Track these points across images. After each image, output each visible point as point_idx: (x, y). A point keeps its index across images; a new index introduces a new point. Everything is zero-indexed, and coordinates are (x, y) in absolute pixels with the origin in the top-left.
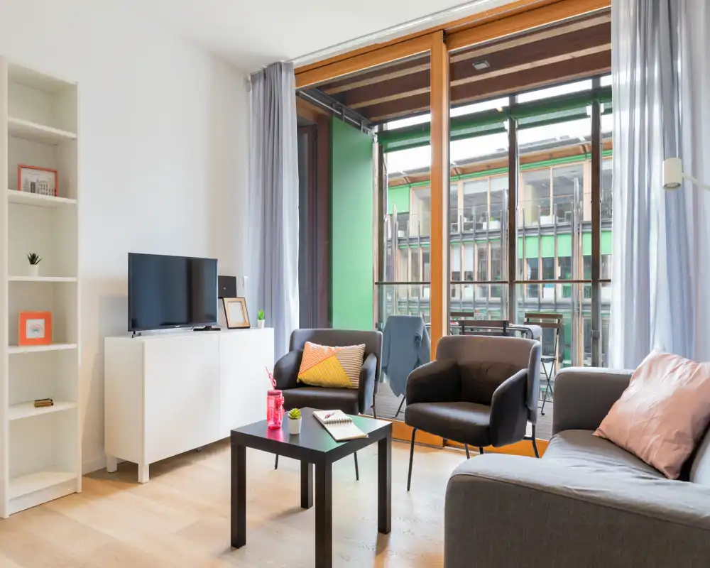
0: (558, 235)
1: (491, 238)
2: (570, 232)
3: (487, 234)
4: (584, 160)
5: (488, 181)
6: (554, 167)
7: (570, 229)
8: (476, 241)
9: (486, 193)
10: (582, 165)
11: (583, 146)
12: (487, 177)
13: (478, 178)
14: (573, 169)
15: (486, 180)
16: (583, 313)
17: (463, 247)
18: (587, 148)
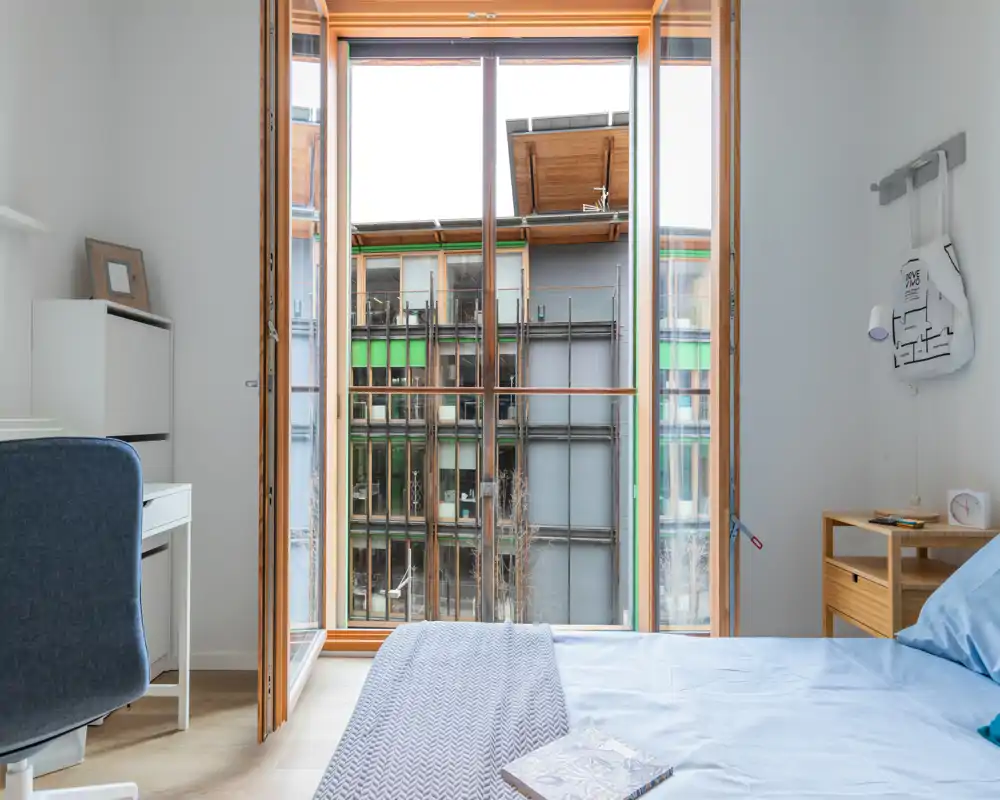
11: (439, 233)
18: (359, 239)
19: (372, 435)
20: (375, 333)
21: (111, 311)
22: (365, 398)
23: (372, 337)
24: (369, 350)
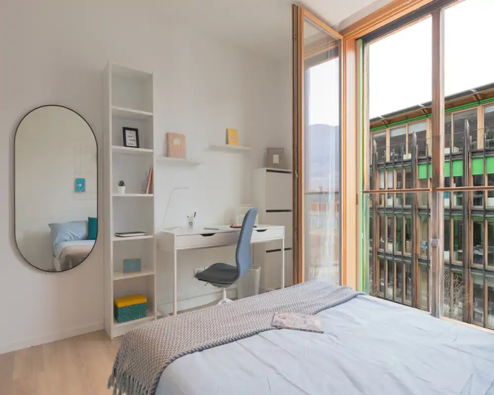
0: (453, 161)
1: (405, 165)
2: (462, 158)
3: (402, 163)
4: (478, 106)
5: (407, 127)
6: (454, 113)
7: (462, 156)
8: (395, 167)
9: (405, 135)
10: (477, 109)
11: (475, 95)
12: (406, 124)
13: (398, 126)
14: (470, 112)
15: (405, 126)
16: (472, 216)
17: (386, 172)
18: (479, 96)
19: (487, 216)
20: (490, 152)
21: (267, 171)
22: (481, 193)
23: (486, 155)
24: (485, 163)
